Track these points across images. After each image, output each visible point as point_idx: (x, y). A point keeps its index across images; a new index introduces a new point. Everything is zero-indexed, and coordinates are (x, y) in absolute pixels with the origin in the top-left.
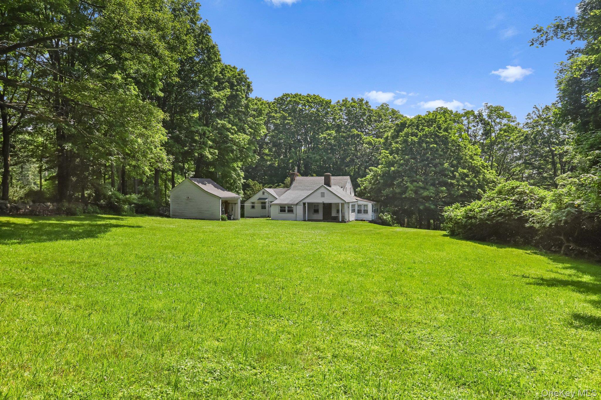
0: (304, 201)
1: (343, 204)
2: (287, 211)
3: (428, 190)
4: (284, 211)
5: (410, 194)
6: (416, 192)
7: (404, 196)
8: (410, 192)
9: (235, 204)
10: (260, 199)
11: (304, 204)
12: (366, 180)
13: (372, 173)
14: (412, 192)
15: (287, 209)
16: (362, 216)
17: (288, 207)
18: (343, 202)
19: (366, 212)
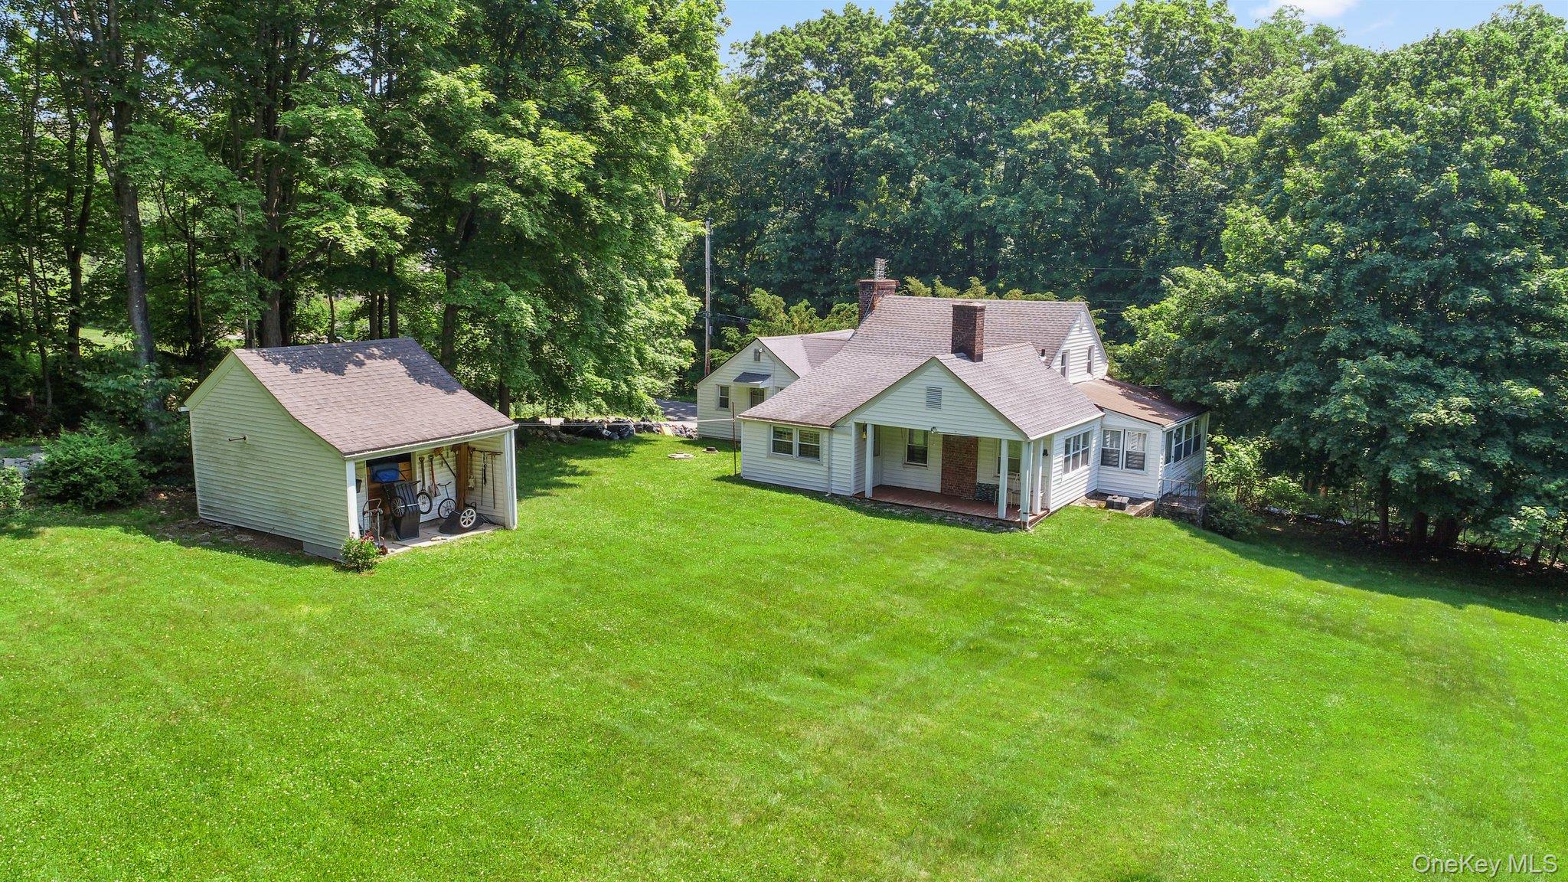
0: (861, 418)
1: (1015, 447)
2: (796, 449)
3: (1440, 389)
4: (787, 449)
5: (1345, 408)
6: (1378, 399)
7: (1317, 413)
8: (1347, 399)
9: (494, 454)
10: (745, 377)
11: (862, 428)
12: (1160, 313)
13: (1180, 291)
14: (1360, 402)
15: (796, 441)
16: (1121, 480)
17: (803, 436)
18: (1016, 438)
19: (1137, 462)
